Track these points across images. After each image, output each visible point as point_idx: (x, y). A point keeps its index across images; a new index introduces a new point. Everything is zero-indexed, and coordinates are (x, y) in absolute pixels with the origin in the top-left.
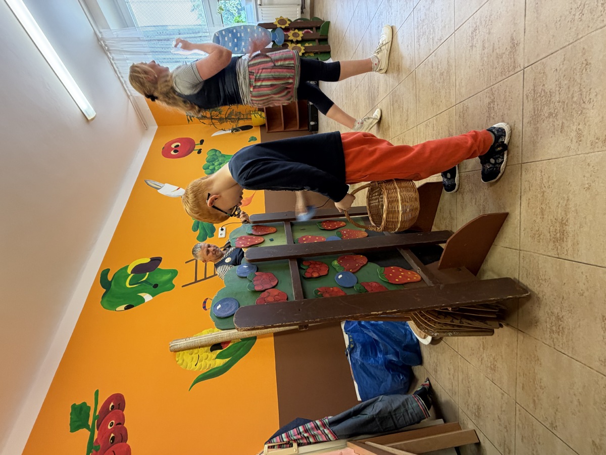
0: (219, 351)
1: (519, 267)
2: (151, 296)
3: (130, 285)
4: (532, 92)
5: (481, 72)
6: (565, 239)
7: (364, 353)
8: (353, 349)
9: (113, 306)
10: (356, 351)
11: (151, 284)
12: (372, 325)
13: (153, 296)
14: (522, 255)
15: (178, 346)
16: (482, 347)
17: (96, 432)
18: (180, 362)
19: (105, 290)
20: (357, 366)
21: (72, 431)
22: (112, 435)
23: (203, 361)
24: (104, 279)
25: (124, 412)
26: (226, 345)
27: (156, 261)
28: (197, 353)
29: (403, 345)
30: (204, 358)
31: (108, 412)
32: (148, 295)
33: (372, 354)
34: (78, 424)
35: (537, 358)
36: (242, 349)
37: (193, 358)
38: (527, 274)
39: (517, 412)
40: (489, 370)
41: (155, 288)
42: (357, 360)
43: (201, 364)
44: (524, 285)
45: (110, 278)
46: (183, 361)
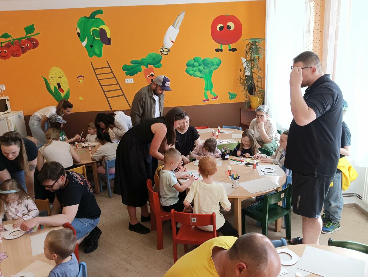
0: (57, 87)
3: (92, 31)
9: (80, 26)
11: (93, 43)
13: (85, 46)
17: (25, 39)
19: (89, 17)
21: (25, 28)
22: (24, 47)
24: (96, 13)
25: (32, 49)
26: (60, 90)
27: (108, 42)
30: (54, 80)
31: (32, 42)
34: (27, 30)
37: (54, 75)
43: (51, 80)
45: (97, 16)
46: (53, 71)
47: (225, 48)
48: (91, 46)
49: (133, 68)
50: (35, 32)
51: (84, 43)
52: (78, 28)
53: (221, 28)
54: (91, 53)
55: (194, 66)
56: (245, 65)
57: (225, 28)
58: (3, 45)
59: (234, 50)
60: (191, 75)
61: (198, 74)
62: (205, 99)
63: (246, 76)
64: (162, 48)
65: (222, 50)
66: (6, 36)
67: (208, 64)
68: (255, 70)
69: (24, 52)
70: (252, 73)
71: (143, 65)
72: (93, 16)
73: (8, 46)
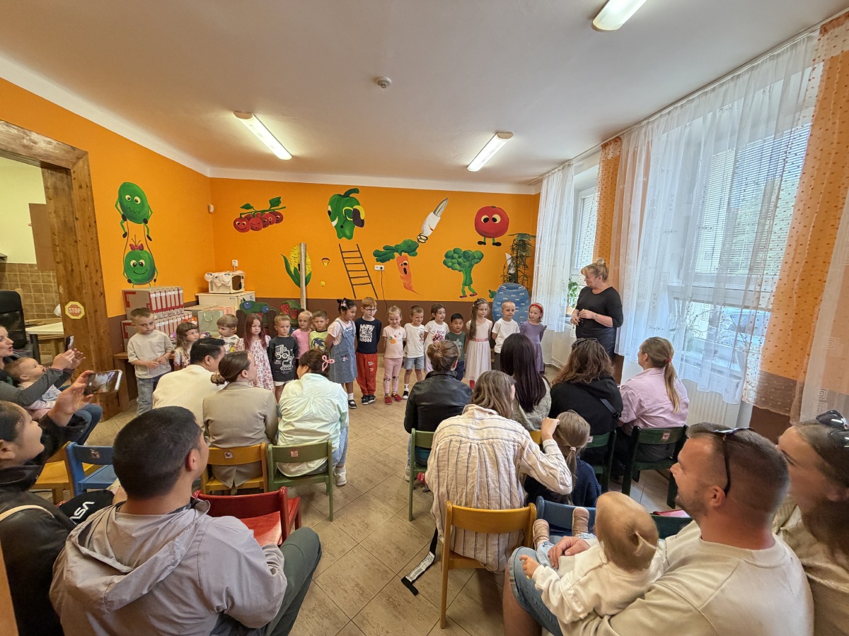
3: (345, 210)
9: (331, 203)
11: (344, 223)
13: (335, 226)
17: (268, 212)
19: (343, 194)
21: (270, 200)
22: (266, 220)
24: (352, 191)
25: (275, 223)
26: (299, 273)
27: (361, 224)
30: (295, 260)
31: (276, 215)
32: (336, 223)
34: (272, 202)
37: (296, 256)
41: (340, 227)
43: (292, 259)
45: (352, 195)
46: (295, 250)
47: (489, 241)
48: (342, 227)
49: (385, 254)
50: (281, 206)
51: (334, 223)
52: (329, 207)
53: (486, 220)
54: (341, 235)
55: (453, 258)
56: (509, 262)
57: (490, 221)
58: (243, 216)
59: (498, 244)
60: (449, 267)
61: (458, 267)
62: (462, 295)
63: (510, 274)
64: (420, 235)
65: (485, 244)
66: (247, 207)
67: (469, 257)
68: (521, 268)
69: (264, 226)
70: (517, 271)
71: (397, 252)
72: (347, 194)
73: (248, 218)
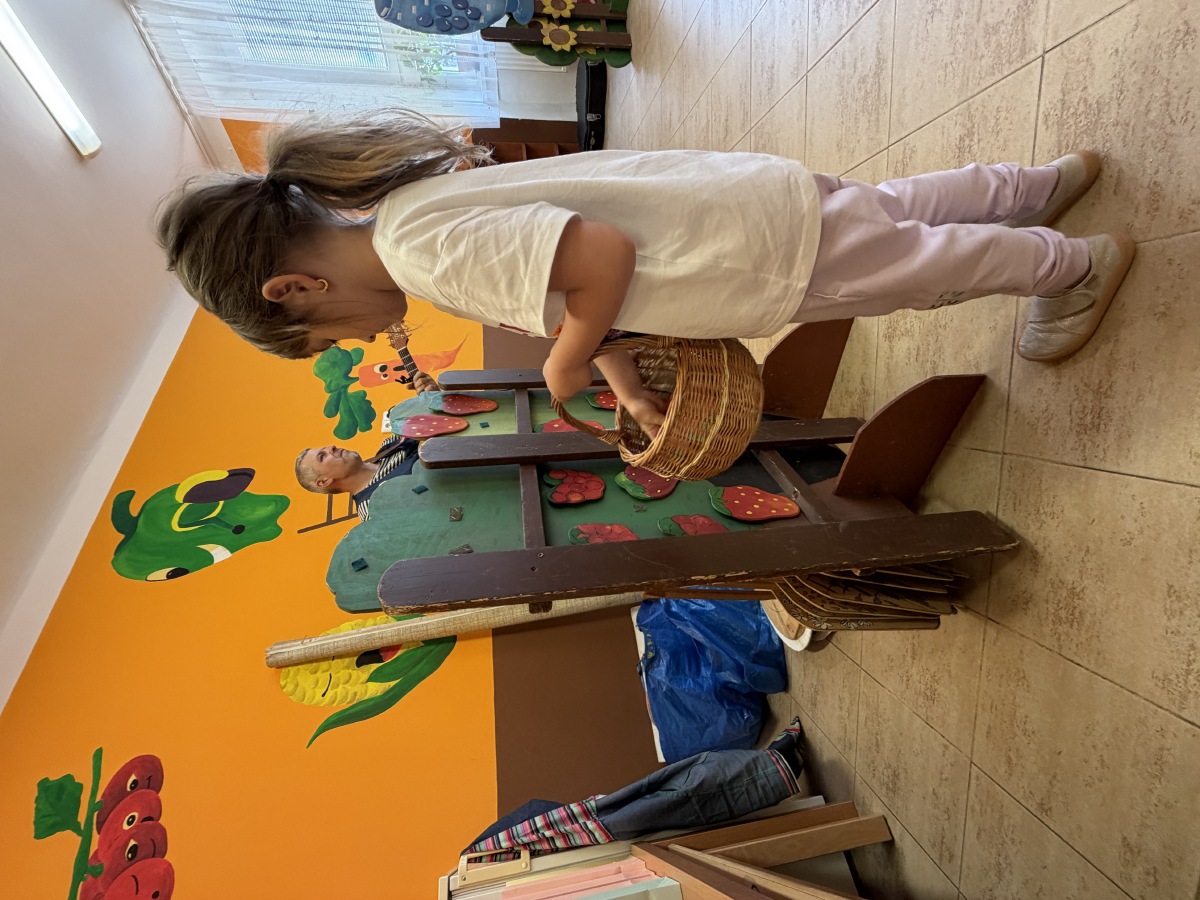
0: (375, 666)
1: (999, 489)
2: (228, 551)
3: (180, 526)
4: (1059, 105)
5: (950, 68)
6: (1102, 427)
7: (675, 669)
8: (653, 659)
9: (141, 571)
10: (658, 666)
11: (227, 526)
12: (693, 613)
13: (232, 552)
14: (1007, 463)
15: (286, 655)
16: (910, 654)
17: (96, 837)
18: (290, 688)
19: (123, 536)
20: (660, 695)
21: (38, 836)
22: (132, 843)
23: (341, 686)
24: (120, 512)
25: (161, 794)
26: (390, 653)
27: (243, 476)
28: (327, 671)
29: (753, 652)
30: (342, 681)
31: (124, 794)
32: (221, 548)
33: (690, 670)
34: (51, 821)
35: (1022, 675)
36: (425, 660)
37: (317, 682)
38: (1015, 504)
39: (973, 781)
40: (921, 699)
41: (238, 534)
42: (659, 682)
43: (336, 693)
44: (1007, 527)
45: (134, 509)
46: (297, 685)
49: (350, 412)
71: (346, 387)
